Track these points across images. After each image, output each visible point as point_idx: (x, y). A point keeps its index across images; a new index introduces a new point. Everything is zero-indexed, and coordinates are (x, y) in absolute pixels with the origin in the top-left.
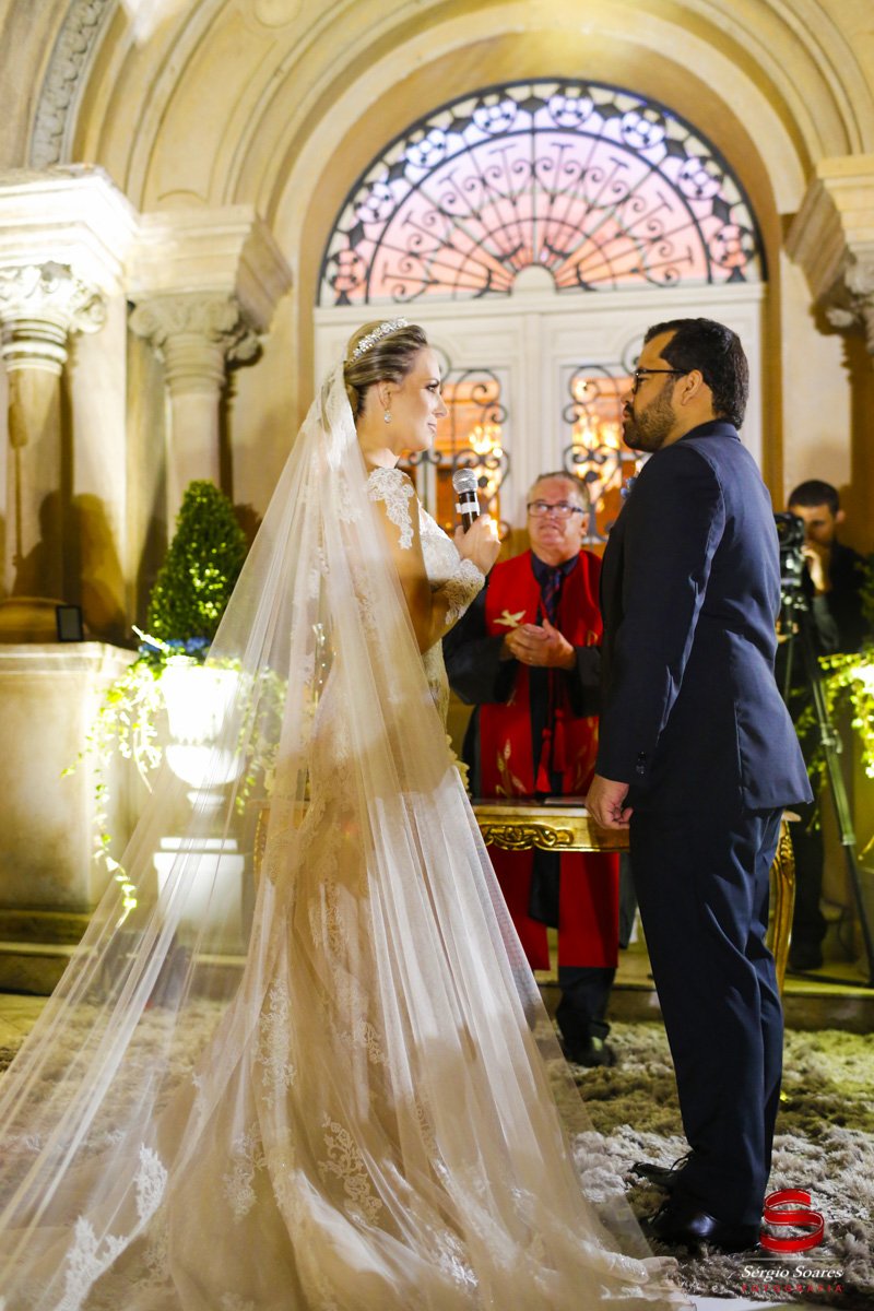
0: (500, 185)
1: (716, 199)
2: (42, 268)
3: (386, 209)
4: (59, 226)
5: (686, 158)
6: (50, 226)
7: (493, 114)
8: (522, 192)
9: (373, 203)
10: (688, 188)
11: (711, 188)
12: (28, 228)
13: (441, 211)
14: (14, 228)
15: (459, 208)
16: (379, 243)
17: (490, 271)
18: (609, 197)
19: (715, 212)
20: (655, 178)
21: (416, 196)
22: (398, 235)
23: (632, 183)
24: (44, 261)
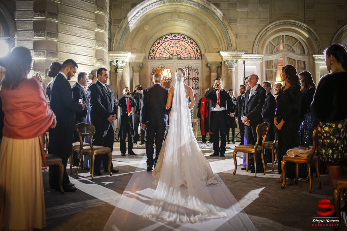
0: (171, 45)
1: (196, 49)
2: (122, 61)
3: (157, 48)
4: (125, 57)
5: (193, 44)
6: (123, 57)
7: (171, 37)
8: (174, 46)
9: (156, 47)
10: (193, 48)
11: (196, 48)
12: (121, 57)
13: (164, 48)
14: (119, 57)
15: (166, 48)
16: (156, 52)
17: (170, 56)
18: (184, 48)
19: (196, 51)
20: (189, 46)
21: (161, 46)
22: (158, 51)
23: (187, 46)
24: (122, 60)
